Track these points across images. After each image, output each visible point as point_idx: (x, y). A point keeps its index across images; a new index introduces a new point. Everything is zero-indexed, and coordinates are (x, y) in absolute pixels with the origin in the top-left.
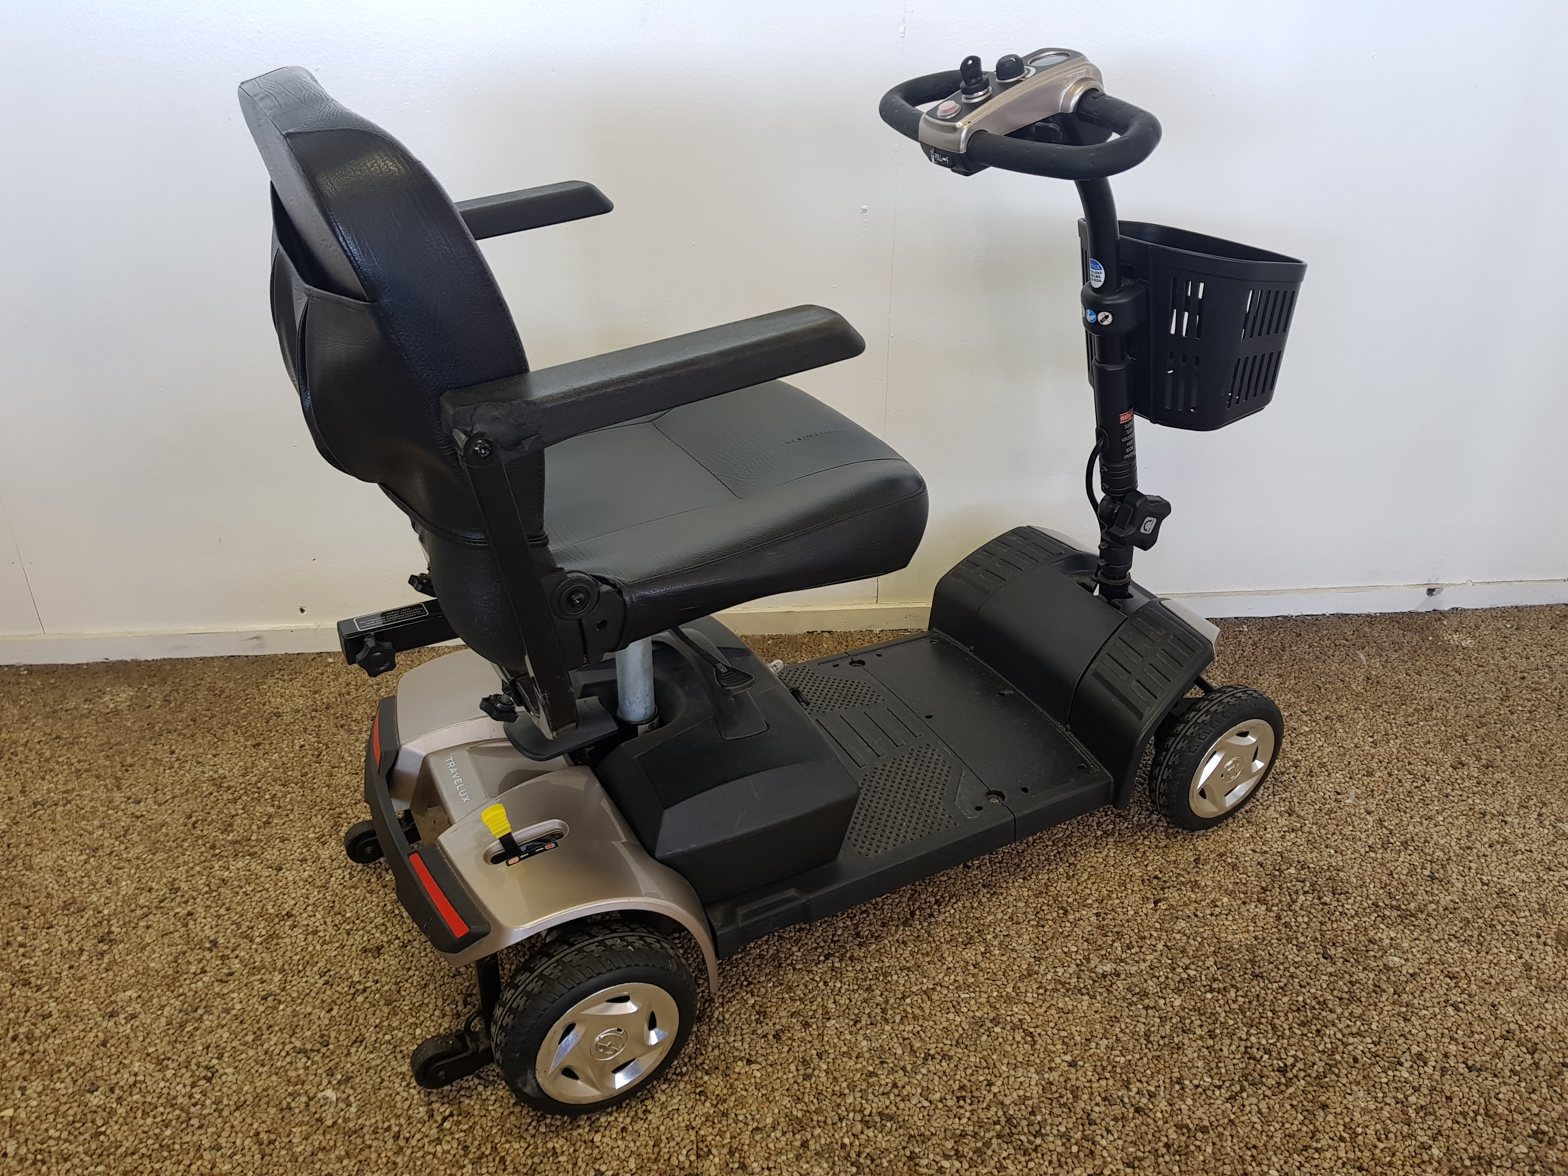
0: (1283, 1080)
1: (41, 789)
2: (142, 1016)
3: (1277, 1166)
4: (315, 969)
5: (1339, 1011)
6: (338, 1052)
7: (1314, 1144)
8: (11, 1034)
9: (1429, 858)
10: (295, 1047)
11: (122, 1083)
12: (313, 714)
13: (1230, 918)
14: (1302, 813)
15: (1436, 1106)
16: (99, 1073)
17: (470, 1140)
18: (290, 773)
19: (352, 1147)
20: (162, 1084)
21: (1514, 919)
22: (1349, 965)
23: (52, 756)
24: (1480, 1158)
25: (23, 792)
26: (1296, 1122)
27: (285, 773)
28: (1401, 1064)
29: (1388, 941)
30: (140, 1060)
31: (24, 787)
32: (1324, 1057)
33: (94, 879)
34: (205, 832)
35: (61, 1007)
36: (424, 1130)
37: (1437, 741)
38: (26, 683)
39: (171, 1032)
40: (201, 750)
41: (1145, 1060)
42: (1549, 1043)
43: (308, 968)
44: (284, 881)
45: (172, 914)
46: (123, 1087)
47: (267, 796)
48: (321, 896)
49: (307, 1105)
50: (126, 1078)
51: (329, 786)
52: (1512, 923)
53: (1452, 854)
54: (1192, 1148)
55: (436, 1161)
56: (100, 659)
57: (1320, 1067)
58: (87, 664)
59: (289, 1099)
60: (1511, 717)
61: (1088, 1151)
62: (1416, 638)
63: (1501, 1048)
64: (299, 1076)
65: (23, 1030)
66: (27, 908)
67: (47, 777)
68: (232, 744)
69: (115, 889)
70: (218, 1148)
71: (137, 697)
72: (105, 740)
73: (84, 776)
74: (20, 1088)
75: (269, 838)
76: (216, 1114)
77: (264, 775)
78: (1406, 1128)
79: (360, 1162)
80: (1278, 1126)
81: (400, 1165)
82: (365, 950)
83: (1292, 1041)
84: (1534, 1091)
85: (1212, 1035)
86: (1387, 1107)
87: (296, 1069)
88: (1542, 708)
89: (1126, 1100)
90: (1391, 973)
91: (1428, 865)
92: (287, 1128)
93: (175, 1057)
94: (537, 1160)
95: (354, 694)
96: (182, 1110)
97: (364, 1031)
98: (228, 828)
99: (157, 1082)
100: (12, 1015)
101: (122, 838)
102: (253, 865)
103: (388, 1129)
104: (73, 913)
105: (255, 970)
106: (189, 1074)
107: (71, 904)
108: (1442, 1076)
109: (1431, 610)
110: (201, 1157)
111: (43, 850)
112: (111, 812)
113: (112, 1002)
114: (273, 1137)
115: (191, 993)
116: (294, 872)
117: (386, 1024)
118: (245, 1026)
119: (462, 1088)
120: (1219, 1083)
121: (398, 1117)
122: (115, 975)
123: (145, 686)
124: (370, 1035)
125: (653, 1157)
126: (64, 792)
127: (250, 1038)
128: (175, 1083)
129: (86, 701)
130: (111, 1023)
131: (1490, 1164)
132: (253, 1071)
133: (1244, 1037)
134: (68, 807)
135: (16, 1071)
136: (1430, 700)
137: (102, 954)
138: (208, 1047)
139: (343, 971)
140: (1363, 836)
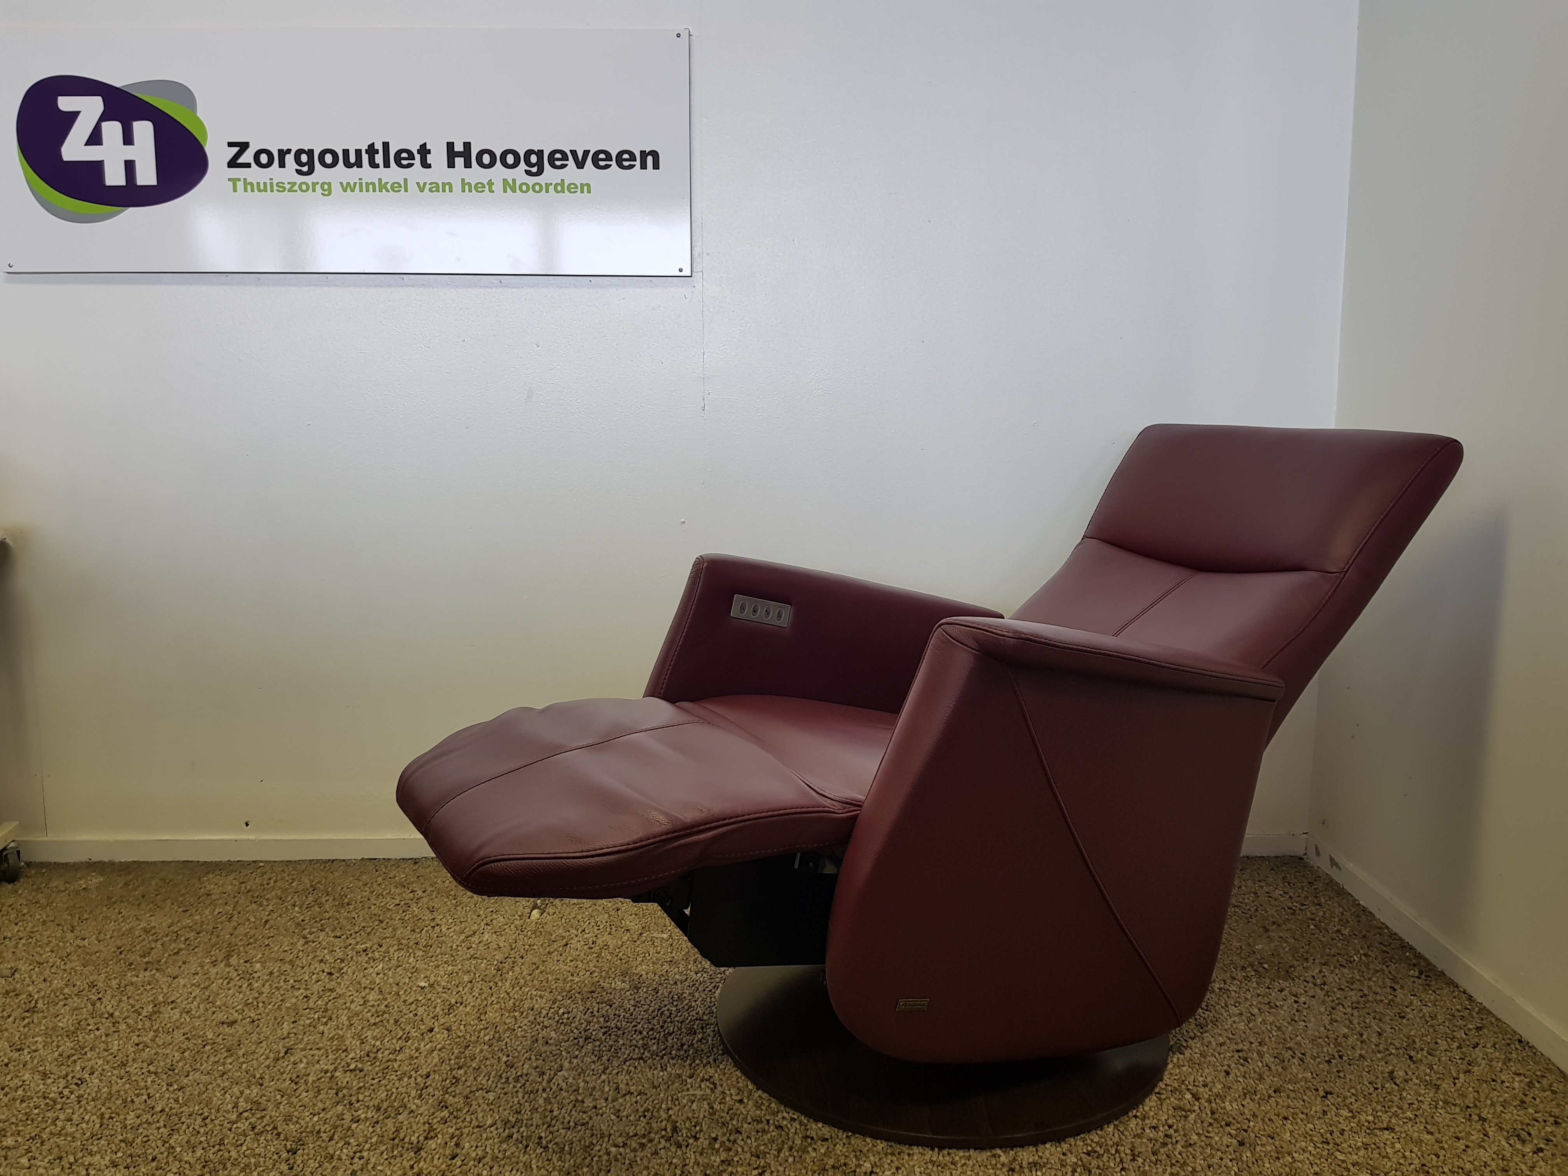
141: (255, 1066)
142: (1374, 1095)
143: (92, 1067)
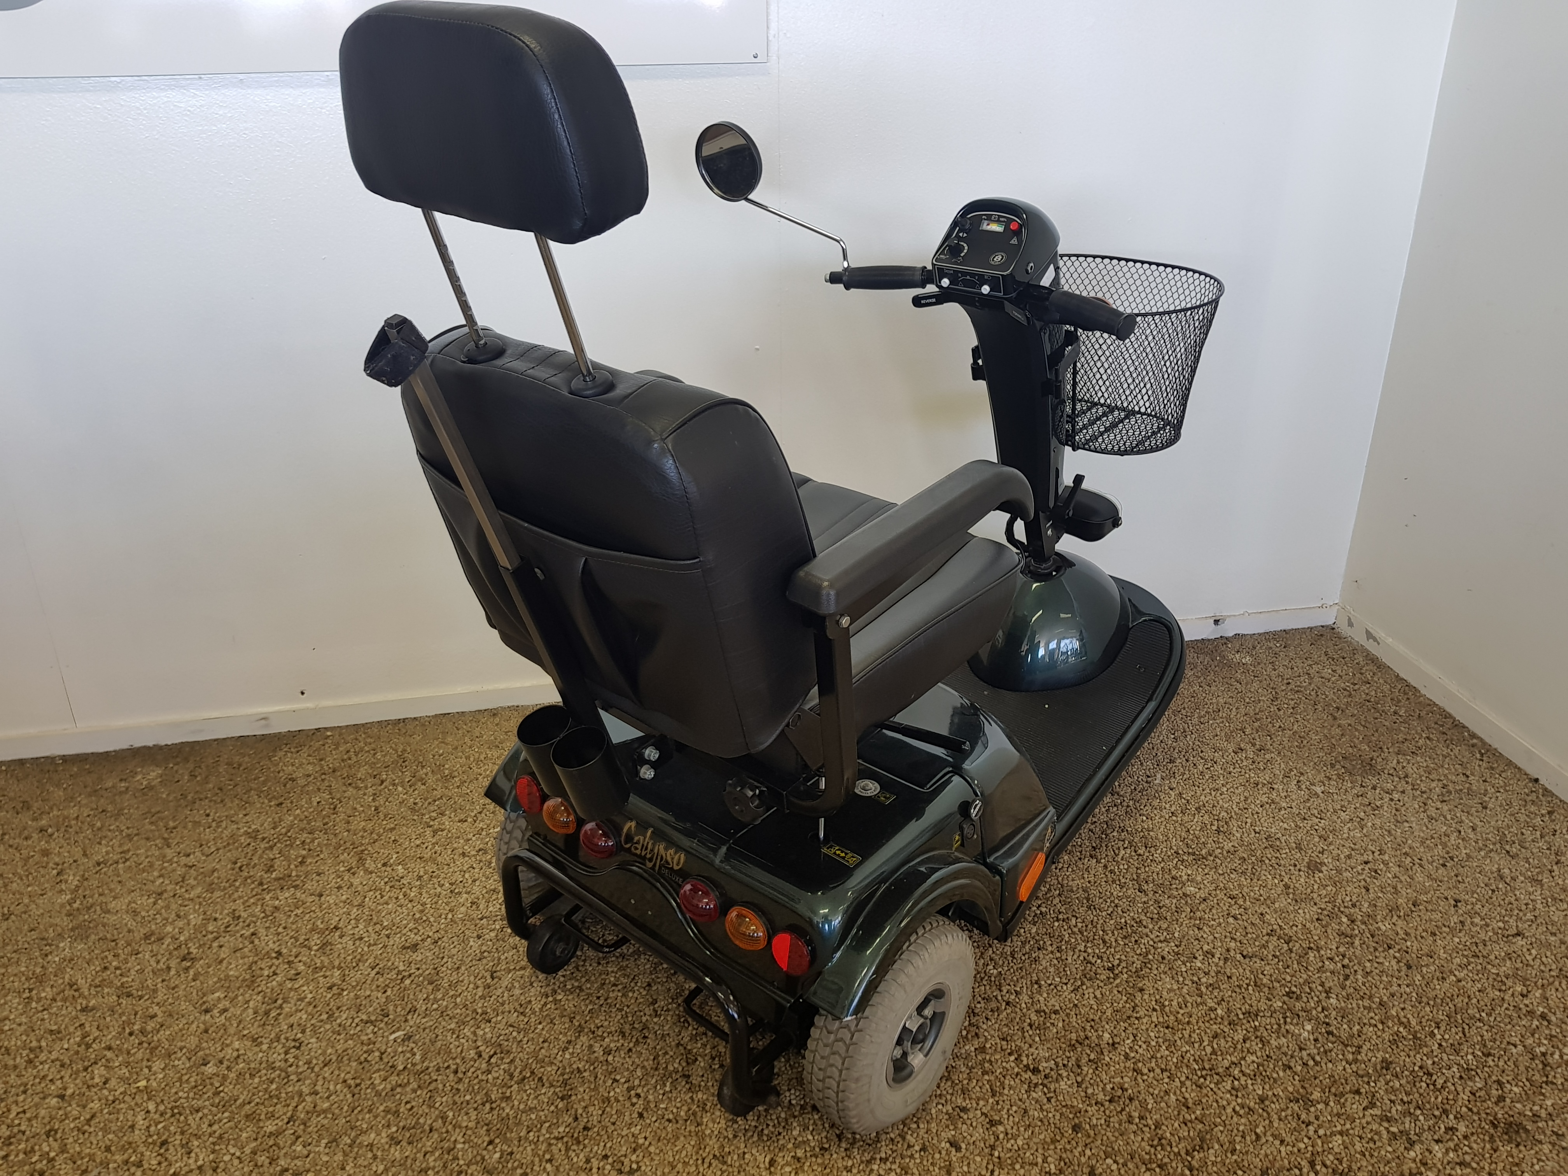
0: (1112, 975)
1: (100, 852)
2: (232, 1009)
3: (1109, 1031)
4: (367, 964)
5: (1151, 926)
6: (398, 1020)
7: (1135, 1015)
8: (127, 1031)
9: (1216, 818)
10: (362, 1020)
11: (228, 1057)
12: (323, 777)
13: (1070, 870)
14: (1122, 793)
15: (1220, 983)
16: (207, 1052)
17: (513, 1068)
18: (313, 824)
19: (422, 1082)
20: (261, 1055)
21: (1278, 855)
22: (1157, 895)
23: (102, 826)
24: (1249, 1013)
25: (85, 855)
26: (1122, 1002)
27: (309, 824)
28: (1195, 958)
29: (1186, 877)
30: (238, 1040)
31: (85, 852)
32: (1141, 958)
33: (165, 915)
34: (252, 874)
35: (163, 1009)
36: (476, 1065)
37: (1223, 734)
38: (63, 770)
39: (259, 1018)
40: (232, 812)
41: (1012, 971)
42: (1300, 935)
43: (361, 964)
44: (326, 904)
45: (239, 935)
46: (228, 1060)
47: (298, 843)
48: (360, 912)
49: (381, 1059)
50: (229, 1053)
51: (348, 831)
52: (1277, 858)
53: (1233, 814)
54: (1048, 1024)
55: (489, 1085)
56: (125, 746)
57: (1138, 964)
58: (114, 751)
59: (365, 1055)
60: (1279, 713)
61: (974, 1034)
62: (1207, 659)
63: (1267, 942)
64: (369, 1039)
65: (136, 1027)
66: (113, 941)
67: (103, 842)
68: (259, 805)
69: (186, 921)
70: (316, 1093)
71: (166, 775)
72: (147, 810)
73: (135, 839)
74: (147, 1067)
75: (307, 874)
76: (309, 1071)
77: (291, 827)
78: (1199, 1000)
79: (430, 1091)
80: (1108, 1006)
81: (462, 1089)
82: (404, 948)
83: (1117, 949)
84: (1288, 967)
85: (1059, 949)
86: (1186, 987)
87: (367, 1034)
88: (1301, 706)
89: (1000, 998)
90: (1188, 899)
91: (1216, 823)
92: (368, 1074)
93: (267, 1035)
94: (566, 1077)
95: (354, 759)
96: (281, 1070)
97: (415, 1003)
98: (270, 869)
99: (256, 1053)
100: (124, 1018)
101: (181, 884)
102: (298, 895)
103: (448, 1067)
104: (154, 941)
105: (316, 969)
106: (280, 1046)
107: (151, 935)
108: (1225, 963)
109: (1219, 636)
110: (304, 1100)
111: (115, 898)
112: (166, 865)
113: (204, 1003)
114: (358, 1081)
115: (269, 990)
116: (334, 897)
117: (432, 997)
118: (319, 1009)
119: (500, 1035)
120: (1065, 981)
121: (454, 1059)
122: (202, 983)
123: (171, 765)
124: (421, 1007)
125: (655, 1066)
126: (121, 853)
127: (324, 1016)
128: (271, 1053)
129: (121, 780)
130: (208, 1016)
131: (1257, 1015)
132: (332, 1039)
133: (1083, 949)
134: (128, 863)
135: (139, 1055)
136: (1217, 705)
137: (187, 969)
138: (292, 1026)
139: (390, 964)
140: (1167, 806)
141: (469, 998)
142: (1495, 899)
143: (299, 1025)
